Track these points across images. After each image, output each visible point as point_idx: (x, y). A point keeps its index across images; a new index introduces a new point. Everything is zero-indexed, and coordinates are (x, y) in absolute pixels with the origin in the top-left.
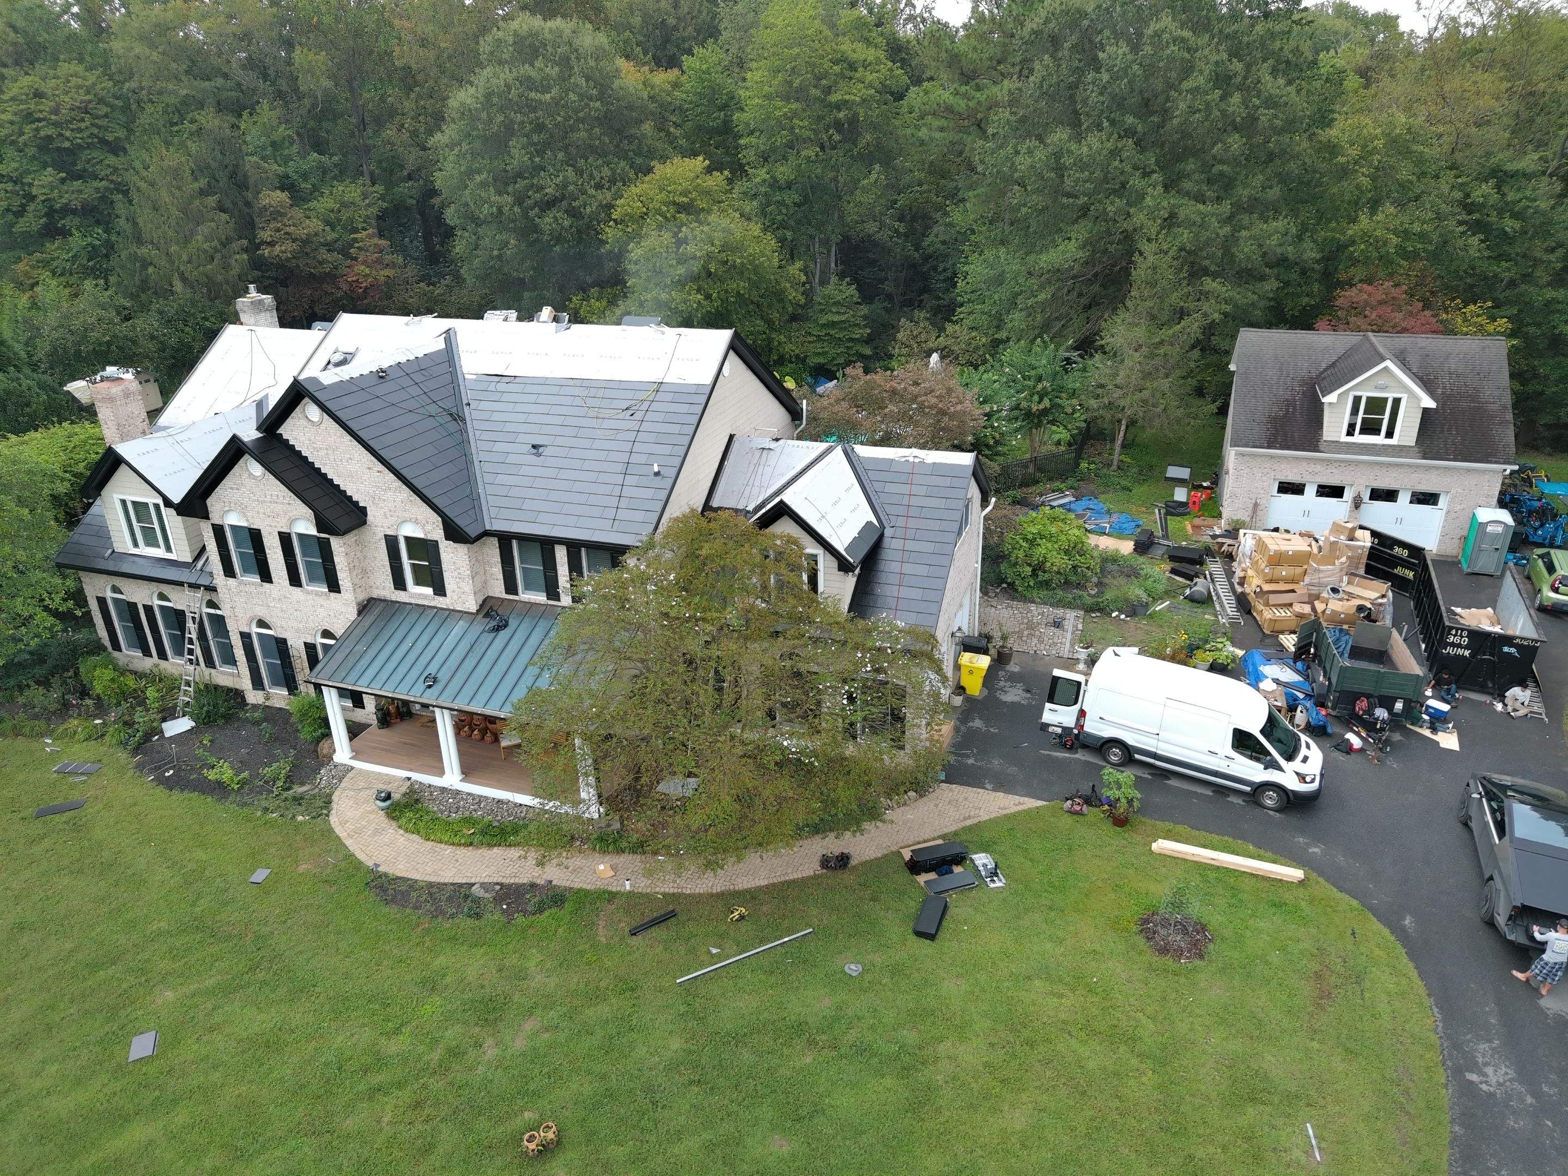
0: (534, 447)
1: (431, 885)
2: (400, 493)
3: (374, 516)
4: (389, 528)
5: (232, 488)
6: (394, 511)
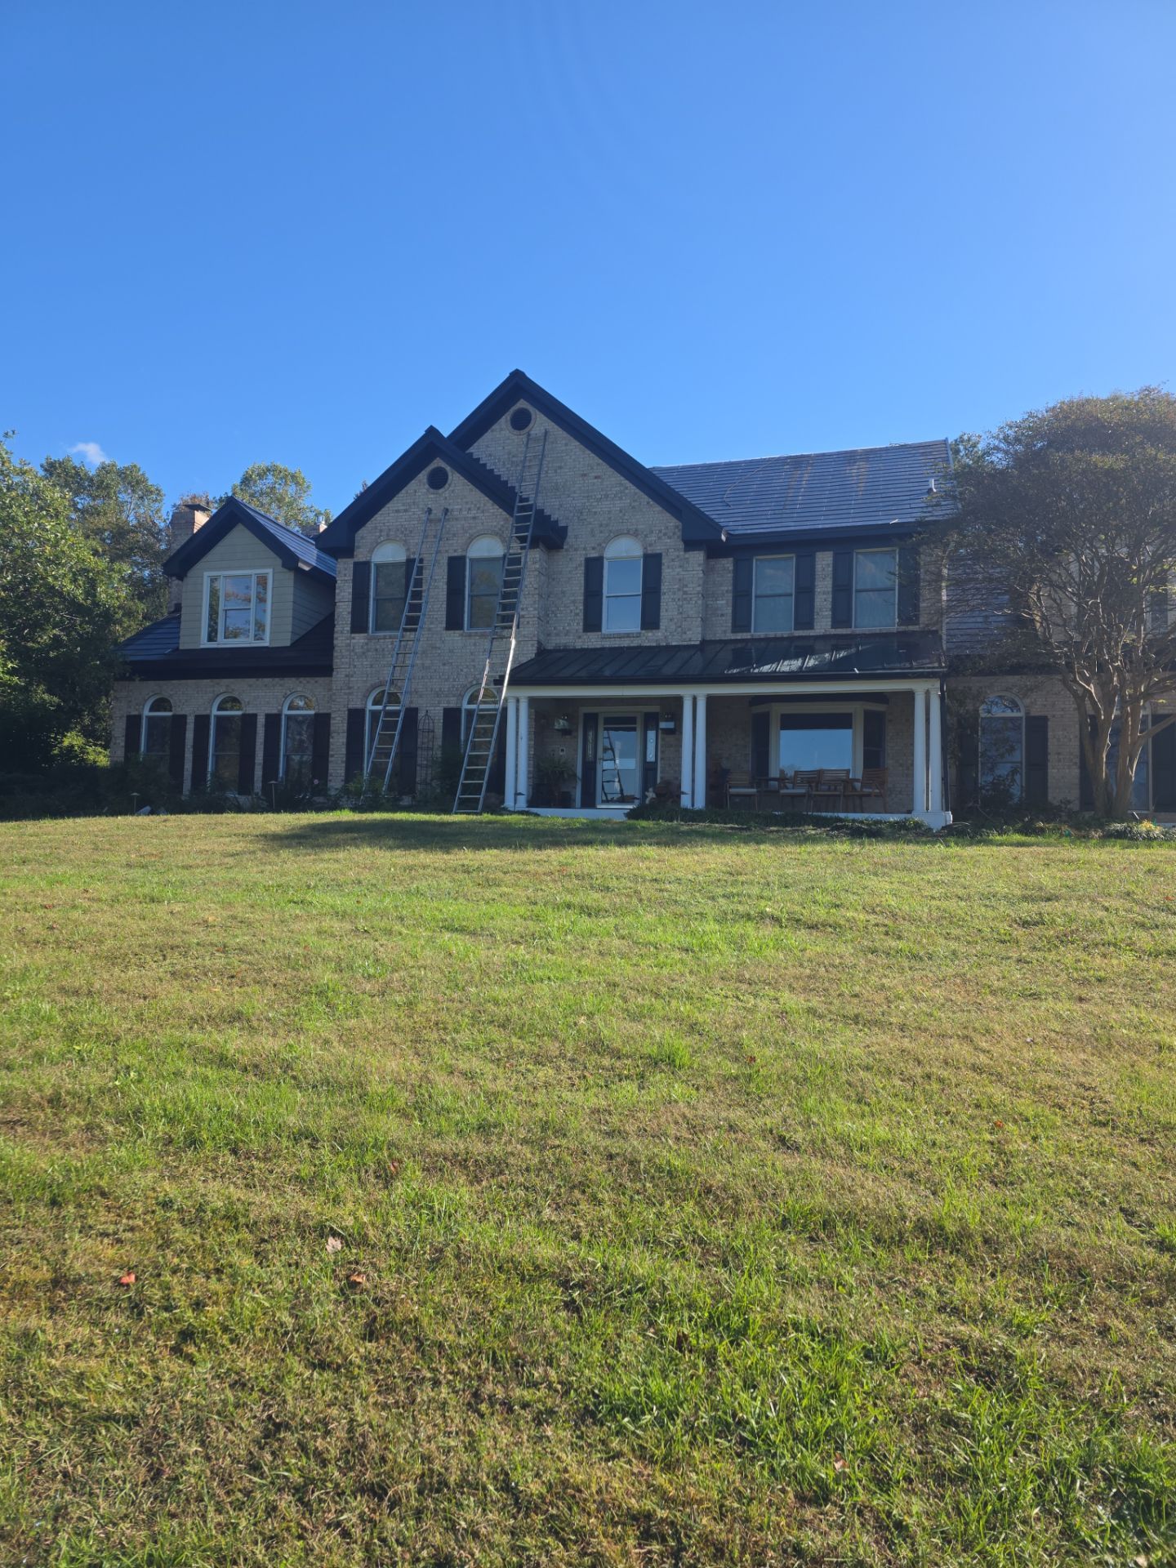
2: (621, 499)
3: (576, 537)
4: (594, 548)
5: (398, 511)
6: (607, 525)
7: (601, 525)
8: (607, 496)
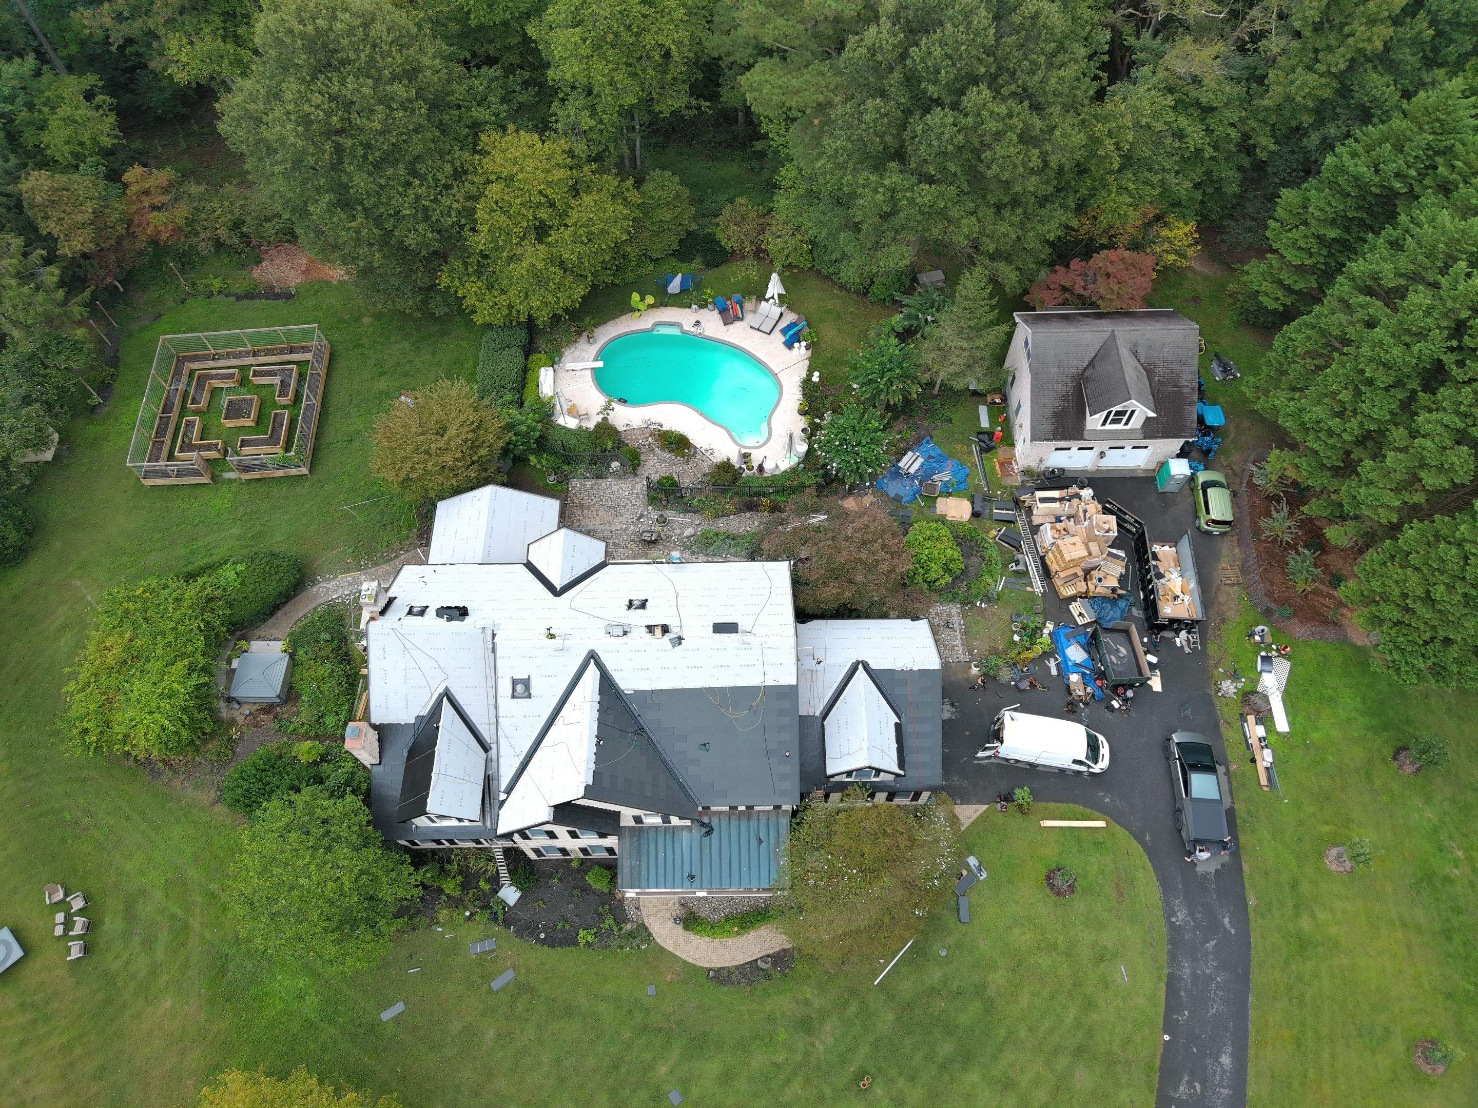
0: (703, 745)
1: (737, 967)
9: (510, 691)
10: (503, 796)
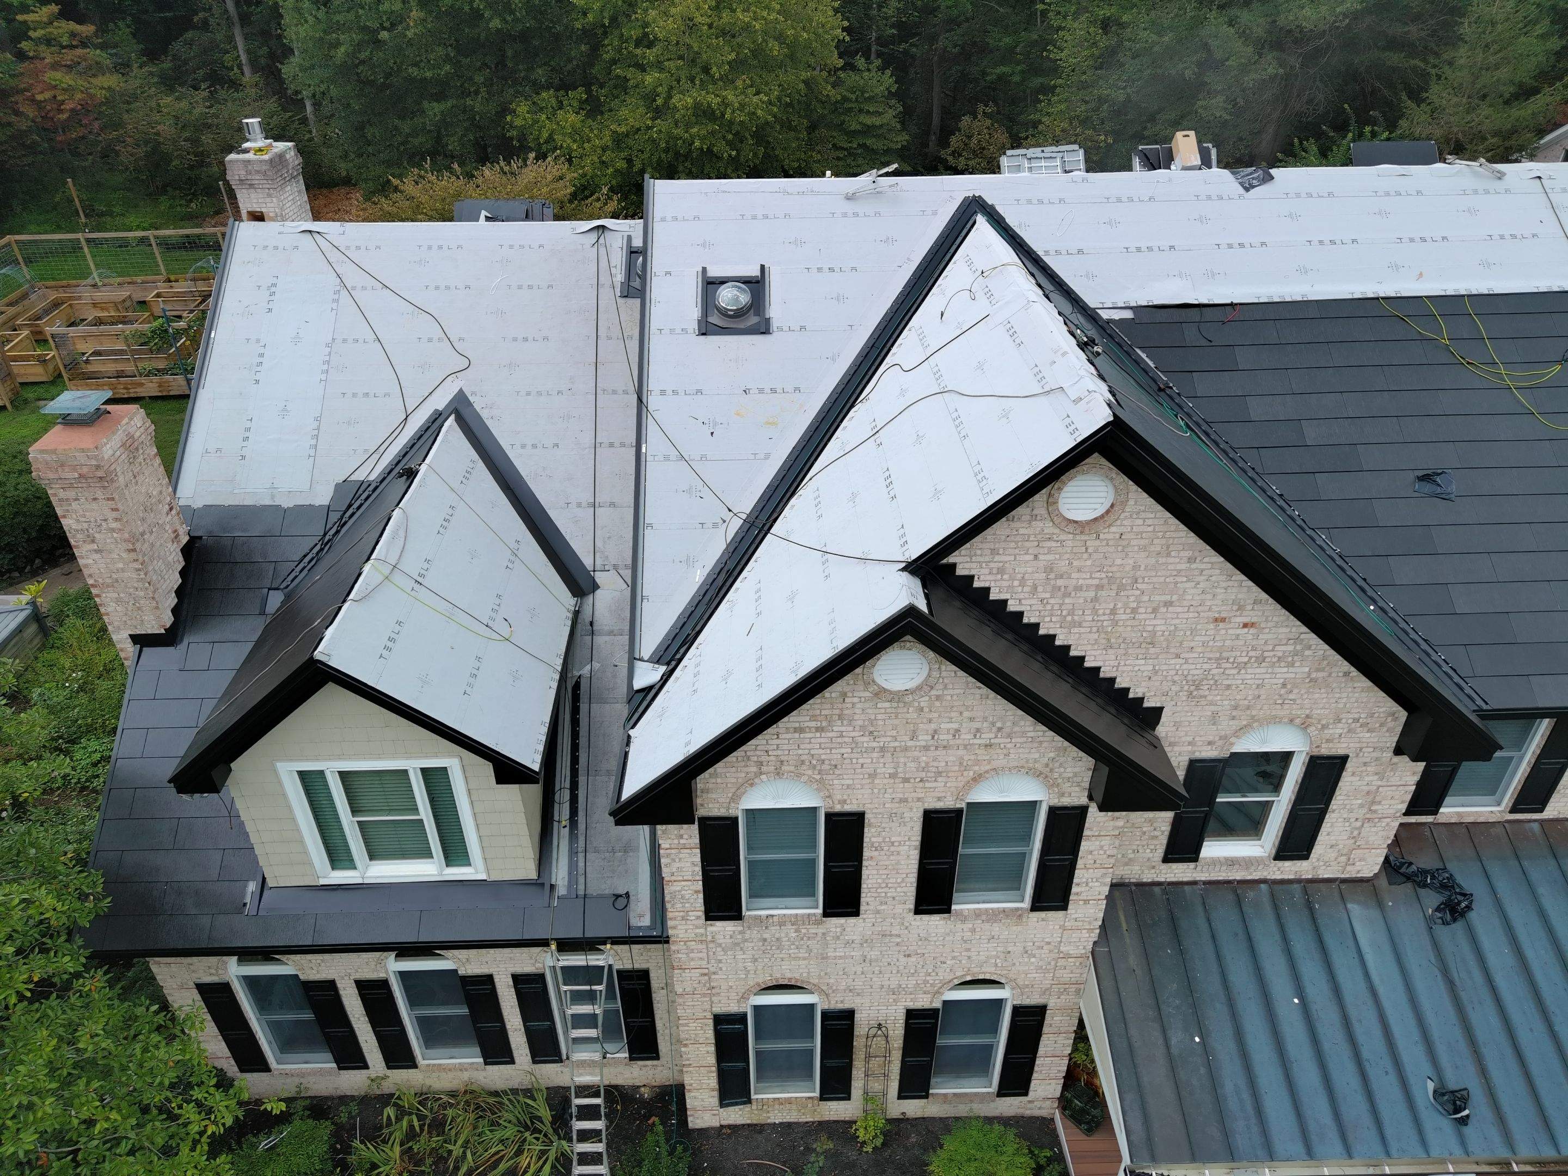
0: (1425, 478)
2: (1292, 664)
3: (1177, 725)
4: (1210, 743)
5: (800, 730)
6: (1248, 708)
7: (1236, 708)
8: (1261, 660)
9: (695, 313)
10: (646, 675)
